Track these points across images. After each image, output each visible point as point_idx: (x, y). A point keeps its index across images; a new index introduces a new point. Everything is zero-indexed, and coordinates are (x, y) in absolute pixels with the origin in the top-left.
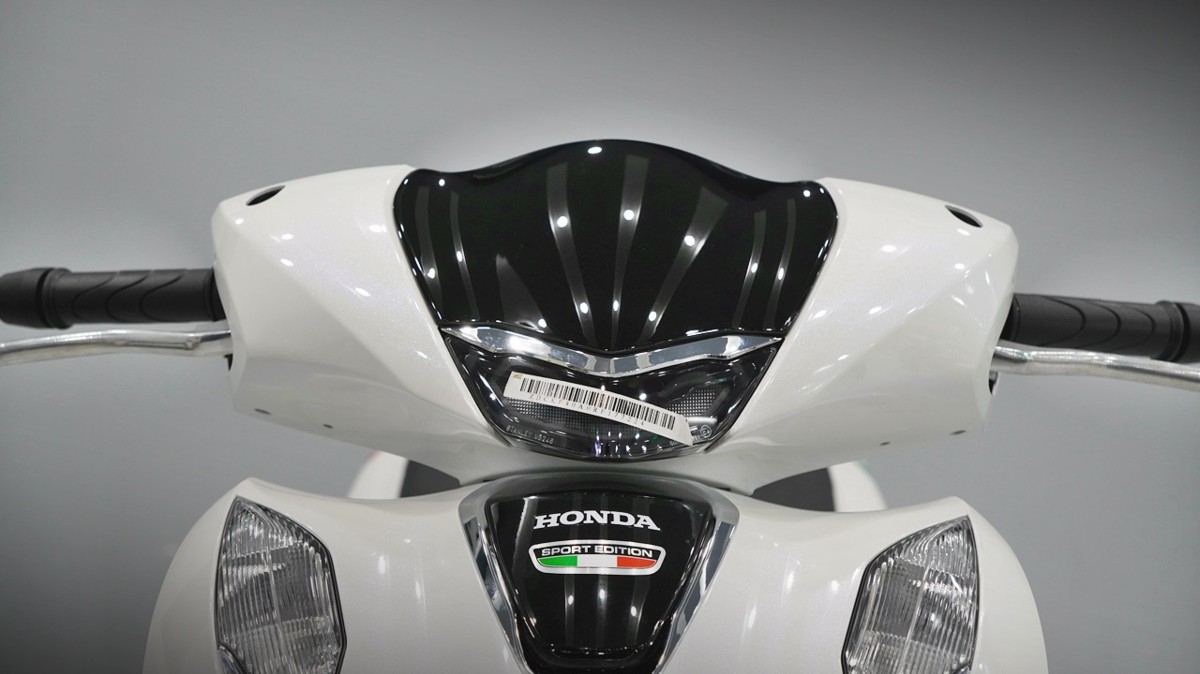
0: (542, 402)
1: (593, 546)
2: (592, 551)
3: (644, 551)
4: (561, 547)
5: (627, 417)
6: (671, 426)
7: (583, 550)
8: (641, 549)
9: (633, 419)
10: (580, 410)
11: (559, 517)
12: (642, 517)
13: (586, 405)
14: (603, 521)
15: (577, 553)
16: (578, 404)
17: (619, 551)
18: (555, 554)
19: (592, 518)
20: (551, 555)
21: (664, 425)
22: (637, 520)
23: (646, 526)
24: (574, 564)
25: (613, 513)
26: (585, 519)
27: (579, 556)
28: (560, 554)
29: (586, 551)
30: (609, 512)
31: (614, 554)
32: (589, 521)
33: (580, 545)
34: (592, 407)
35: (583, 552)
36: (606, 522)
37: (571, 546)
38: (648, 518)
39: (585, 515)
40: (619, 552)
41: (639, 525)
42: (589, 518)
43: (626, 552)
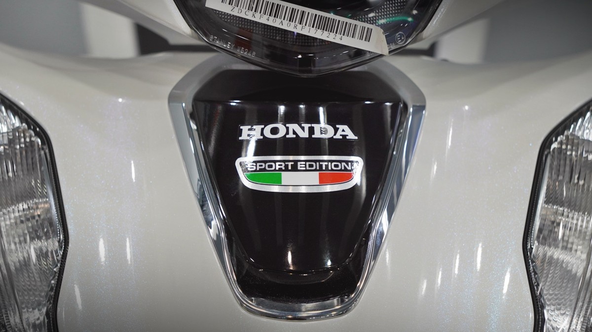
0: (243, 15)
1: (296, 162)
2: (295, 168)
3: (343, 164)
4: (265, 162)
5: (326, 33)
6: (368, 39)
7: (286, 166)
8: (341, 162)
9: (332, 35)
10: (280, 26)
11: (262, 130)
12: (341, 127)
13: (286, 22)
14: (304, 134)
15: (280, 170)
16: (278, 20)
17: (321, 166)
18: (261, 170)
19: (294, 133)
20: (256, 171)
21: (361, 38)
22: (336, 130)
23: (344, 136)
24: (278, 182)
25: (313, 125)
26: (287, 133)
27: (283, 173)
28: (264, 170)
29: (290, 168)
30: (310, 125)
31: (316, 170)
32: (291, 135)
33: (284, 161)
34: (293, 24)
35: (287, 169)
36: (307, 136)
37: (275, 162)
38: (346, 127)
39: (287, 128)
40: (321, 169)
41: (338, 136)
42: (291, 132)
43: (327, 166)
